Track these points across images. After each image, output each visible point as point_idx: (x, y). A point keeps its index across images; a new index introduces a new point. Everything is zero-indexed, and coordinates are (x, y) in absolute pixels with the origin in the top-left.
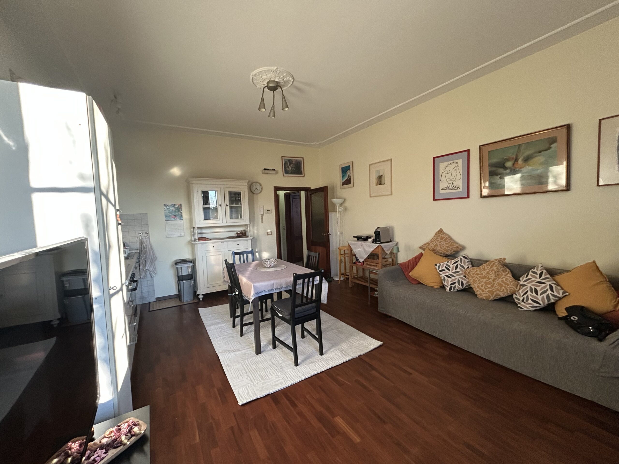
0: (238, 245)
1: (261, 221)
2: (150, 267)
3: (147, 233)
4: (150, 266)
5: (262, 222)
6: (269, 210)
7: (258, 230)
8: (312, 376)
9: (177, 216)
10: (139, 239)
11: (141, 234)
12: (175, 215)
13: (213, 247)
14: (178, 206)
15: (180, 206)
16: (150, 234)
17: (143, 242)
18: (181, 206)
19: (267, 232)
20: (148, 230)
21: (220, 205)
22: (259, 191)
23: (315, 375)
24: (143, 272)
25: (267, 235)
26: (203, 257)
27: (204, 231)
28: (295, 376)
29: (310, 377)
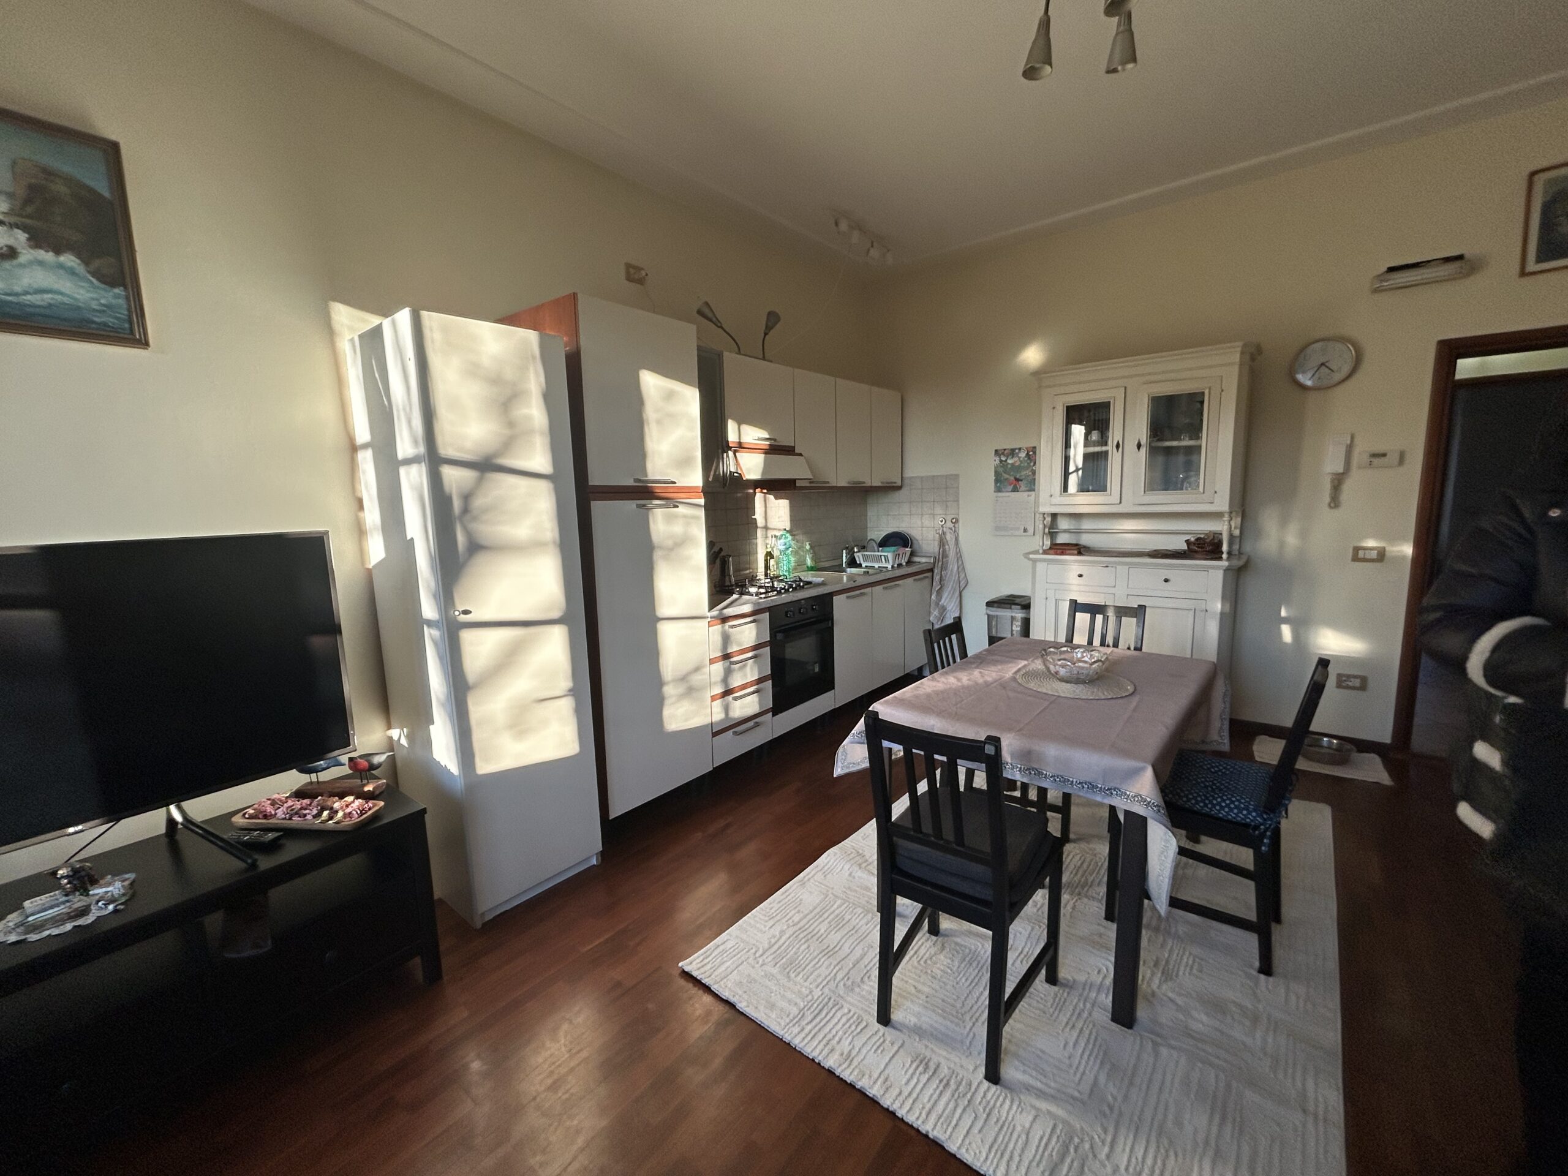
0: (1166, 581)
1: (1327, 499)
2: (949, 601)
3: (954, 521)
4: (951, 598)
5: (1335, 502)
6: (1384, 455)
7: (1304, 534)
8: (851, 1086)
9: (1021, 480)
10: (939, 533)
11: (942, 521)
12: (1018, 477)
13: (1080, 576)
14: (1028, 454)
15: (1031, 453)
16: (961, 522)
17: (945, 540)
18: (1035, 453)
19: (1357, 549)
20: (958, 515)
21: (1118, 446)
22: (1338, 377)
23: (862, 1093)
24: (935, 609)
25: (1356, 558)
26: (1047, 598)
27: (1087, 525)
28: (830, 1036)
29: (845, 1081)
